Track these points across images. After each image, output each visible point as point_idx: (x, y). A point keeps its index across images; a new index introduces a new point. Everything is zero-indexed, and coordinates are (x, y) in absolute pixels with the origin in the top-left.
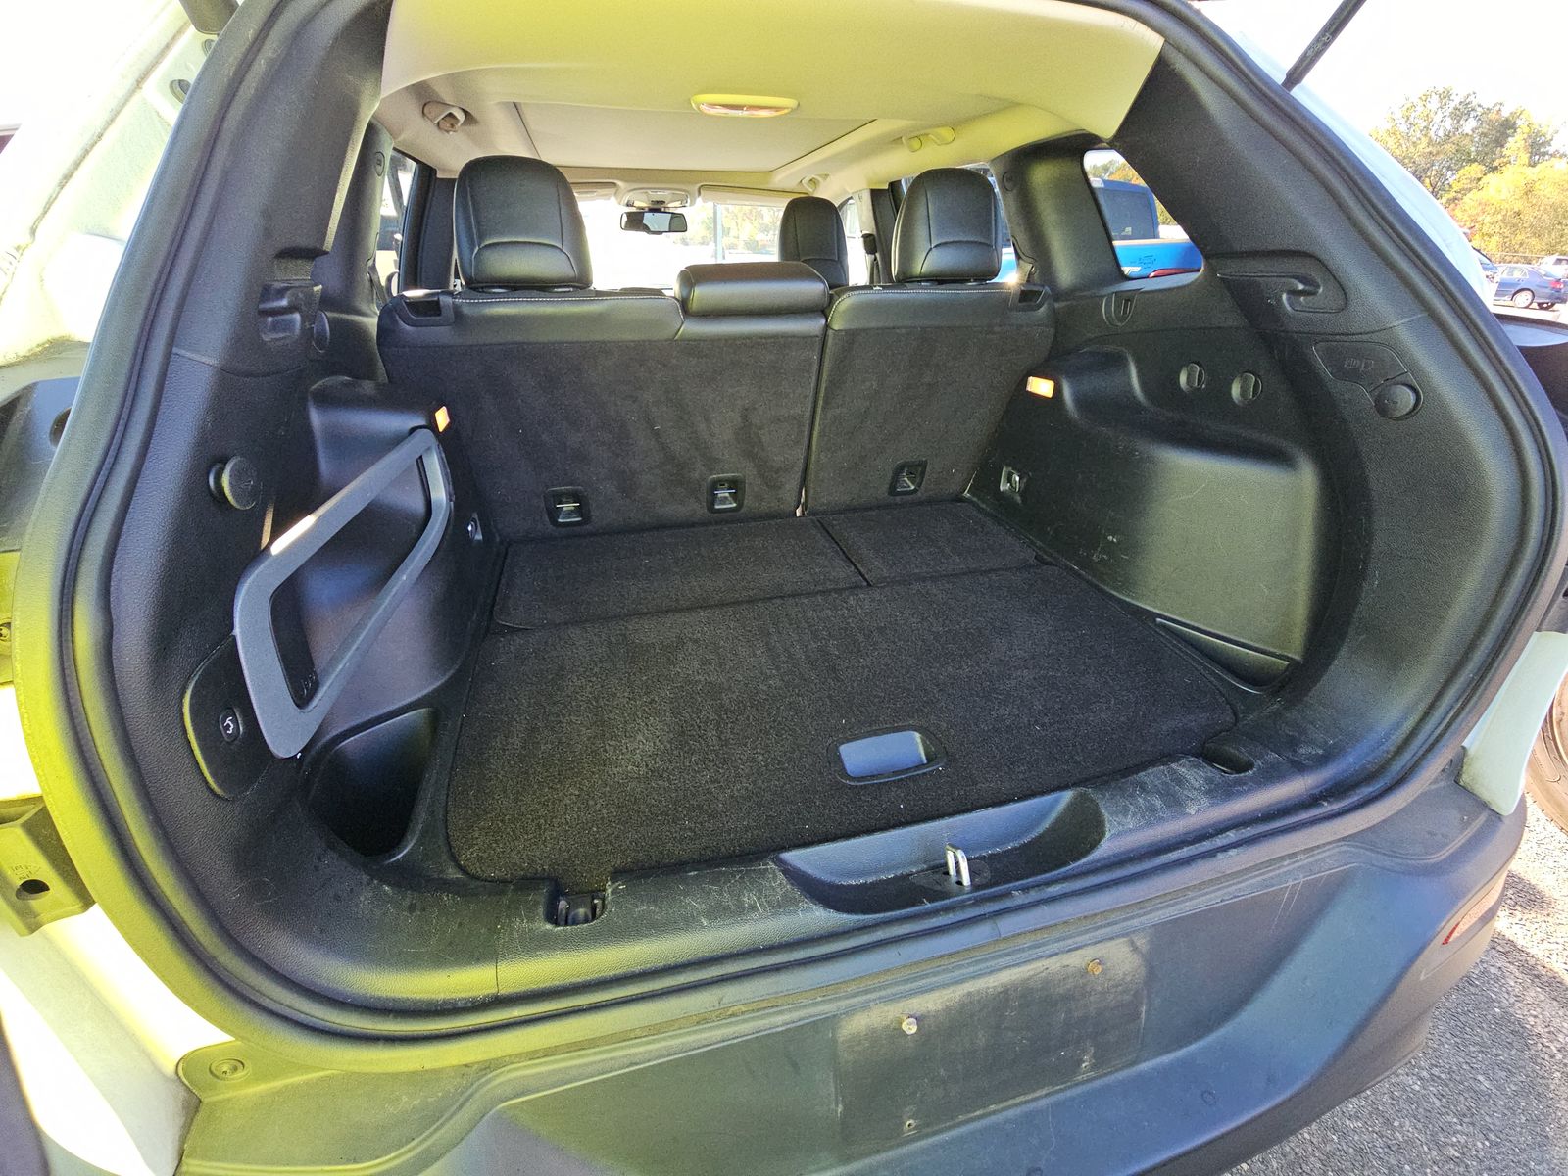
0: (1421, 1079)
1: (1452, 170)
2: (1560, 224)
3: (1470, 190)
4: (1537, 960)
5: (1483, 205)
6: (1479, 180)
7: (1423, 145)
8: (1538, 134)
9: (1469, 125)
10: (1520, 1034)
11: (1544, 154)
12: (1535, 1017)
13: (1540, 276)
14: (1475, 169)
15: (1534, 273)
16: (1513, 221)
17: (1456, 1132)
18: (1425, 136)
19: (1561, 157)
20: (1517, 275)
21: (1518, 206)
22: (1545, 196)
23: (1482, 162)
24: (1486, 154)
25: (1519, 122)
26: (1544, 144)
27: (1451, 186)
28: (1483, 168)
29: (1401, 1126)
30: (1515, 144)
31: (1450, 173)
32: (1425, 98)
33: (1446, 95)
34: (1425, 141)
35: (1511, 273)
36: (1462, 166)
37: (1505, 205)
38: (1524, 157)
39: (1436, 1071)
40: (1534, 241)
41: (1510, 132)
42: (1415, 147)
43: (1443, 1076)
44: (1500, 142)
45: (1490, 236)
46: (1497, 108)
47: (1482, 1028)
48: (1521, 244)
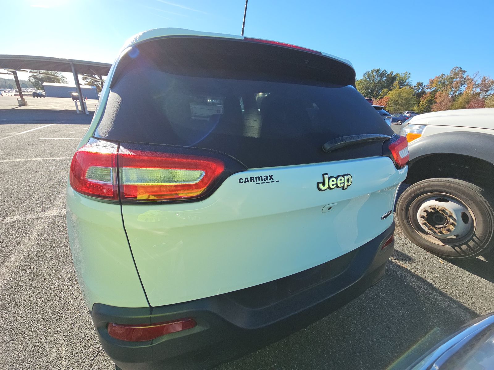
0: (391, 299)
1: (380, 90)
2: (408, 103)
3: (385, 95)
4: (413, 272)
5: (389, 99)
6: (387, 92)
7: (373, 84)
8: (402, 80)
9: (384, 79)
10: (412, 288)
11: (403, 85)
12: (415, 284)
13: (403, 117)
14: (386, 90)
15: (402, 116)
16: (396, 103)
17: (401, 310)
18: (373, 82)
19: (408, 86)
20: (398, 117)
21: (397, 99)
22: (404, 96)
23: (388, 88)
24: (389, 86)
25: (397, 78)
26: (403, 83)
27: (380, 94)
28: (388, 89)
29: (388, 309)
30: (396, 83)
31: (380, 91)
32: (373, 72)
33: (378, 71)
34: (373, 83)
35: (396, 116)
36: (383, 89)
37: (394, 99)
38: (398, 86)
39: (394, 297)
40: (402, 108)
41: (394, 80)
42: (371, 84)
43: (395, 298)
44: (392, 83)
45: (391, 107)
46: (391, 74)
47: (403, 287)
48: (398, 109)
